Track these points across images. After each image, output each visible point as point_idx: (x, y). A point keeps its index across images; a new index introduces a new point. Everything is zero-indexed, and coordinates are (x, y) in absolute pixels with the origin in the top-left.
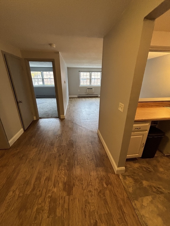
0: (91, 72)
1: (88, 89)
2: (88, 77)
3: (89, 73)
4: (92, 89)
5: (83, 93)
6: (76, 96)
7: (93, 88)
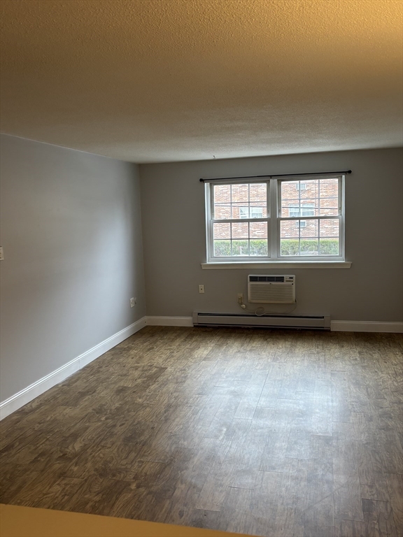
0: (274, 182)
1: (253, 279)
2: (261, 211)
3: (265, 185)
4: (281, 279)
5: (225, 307)
6: (186, 321)
7: (286, 276)
